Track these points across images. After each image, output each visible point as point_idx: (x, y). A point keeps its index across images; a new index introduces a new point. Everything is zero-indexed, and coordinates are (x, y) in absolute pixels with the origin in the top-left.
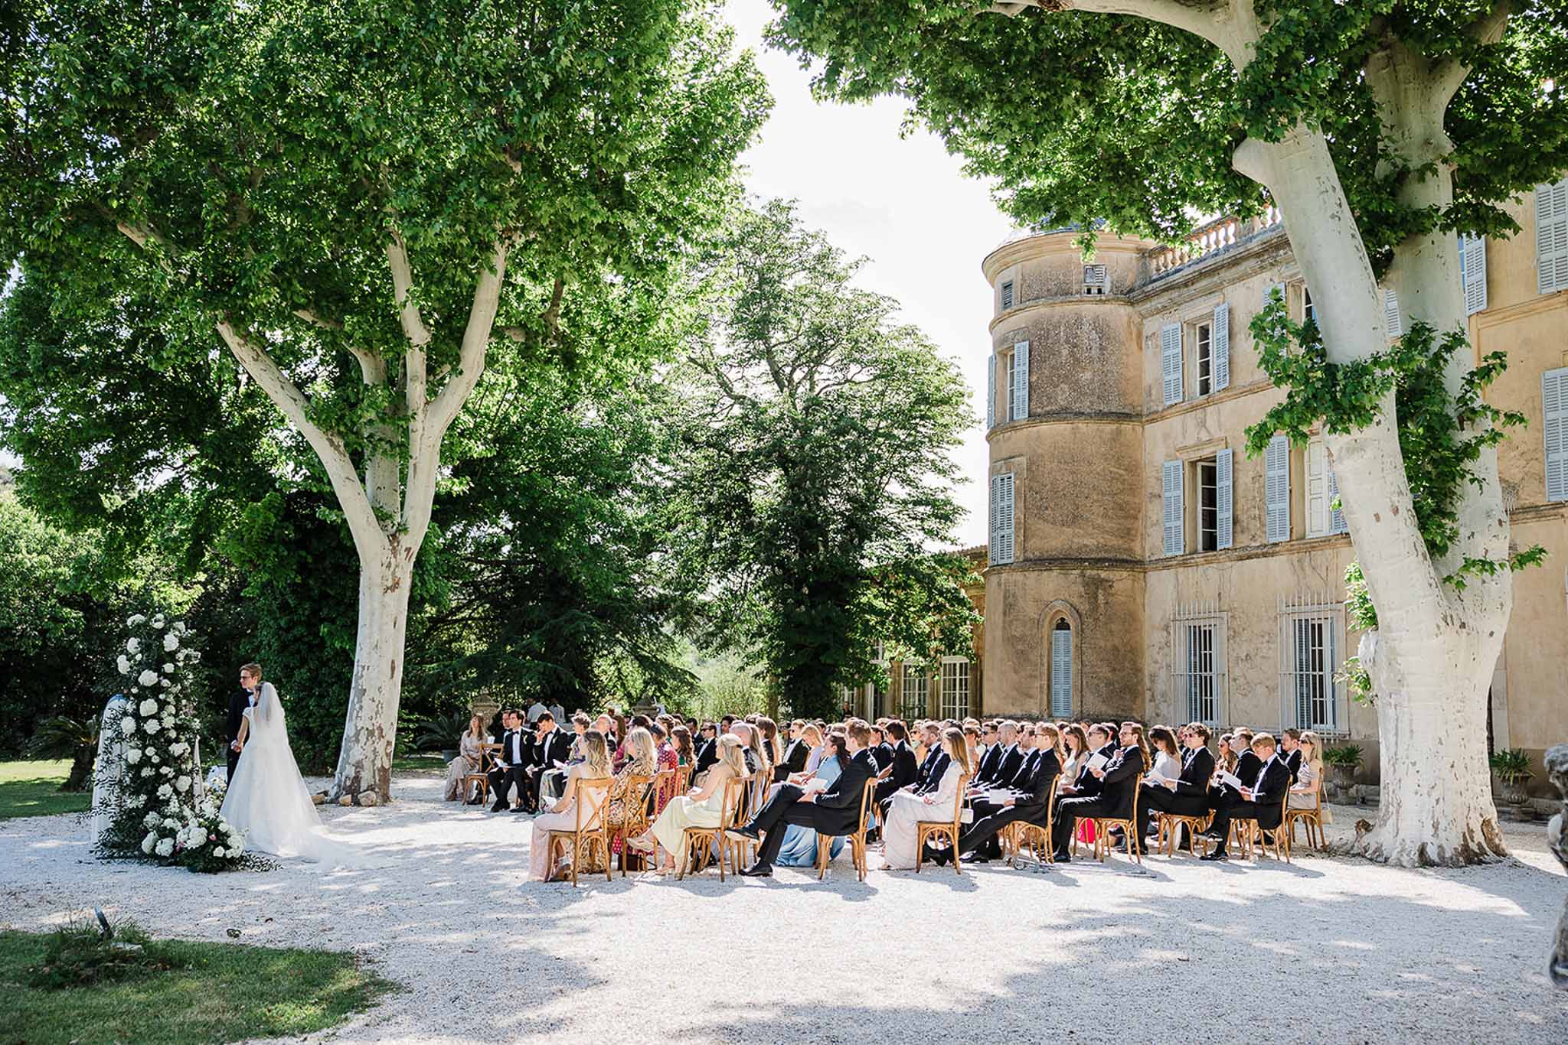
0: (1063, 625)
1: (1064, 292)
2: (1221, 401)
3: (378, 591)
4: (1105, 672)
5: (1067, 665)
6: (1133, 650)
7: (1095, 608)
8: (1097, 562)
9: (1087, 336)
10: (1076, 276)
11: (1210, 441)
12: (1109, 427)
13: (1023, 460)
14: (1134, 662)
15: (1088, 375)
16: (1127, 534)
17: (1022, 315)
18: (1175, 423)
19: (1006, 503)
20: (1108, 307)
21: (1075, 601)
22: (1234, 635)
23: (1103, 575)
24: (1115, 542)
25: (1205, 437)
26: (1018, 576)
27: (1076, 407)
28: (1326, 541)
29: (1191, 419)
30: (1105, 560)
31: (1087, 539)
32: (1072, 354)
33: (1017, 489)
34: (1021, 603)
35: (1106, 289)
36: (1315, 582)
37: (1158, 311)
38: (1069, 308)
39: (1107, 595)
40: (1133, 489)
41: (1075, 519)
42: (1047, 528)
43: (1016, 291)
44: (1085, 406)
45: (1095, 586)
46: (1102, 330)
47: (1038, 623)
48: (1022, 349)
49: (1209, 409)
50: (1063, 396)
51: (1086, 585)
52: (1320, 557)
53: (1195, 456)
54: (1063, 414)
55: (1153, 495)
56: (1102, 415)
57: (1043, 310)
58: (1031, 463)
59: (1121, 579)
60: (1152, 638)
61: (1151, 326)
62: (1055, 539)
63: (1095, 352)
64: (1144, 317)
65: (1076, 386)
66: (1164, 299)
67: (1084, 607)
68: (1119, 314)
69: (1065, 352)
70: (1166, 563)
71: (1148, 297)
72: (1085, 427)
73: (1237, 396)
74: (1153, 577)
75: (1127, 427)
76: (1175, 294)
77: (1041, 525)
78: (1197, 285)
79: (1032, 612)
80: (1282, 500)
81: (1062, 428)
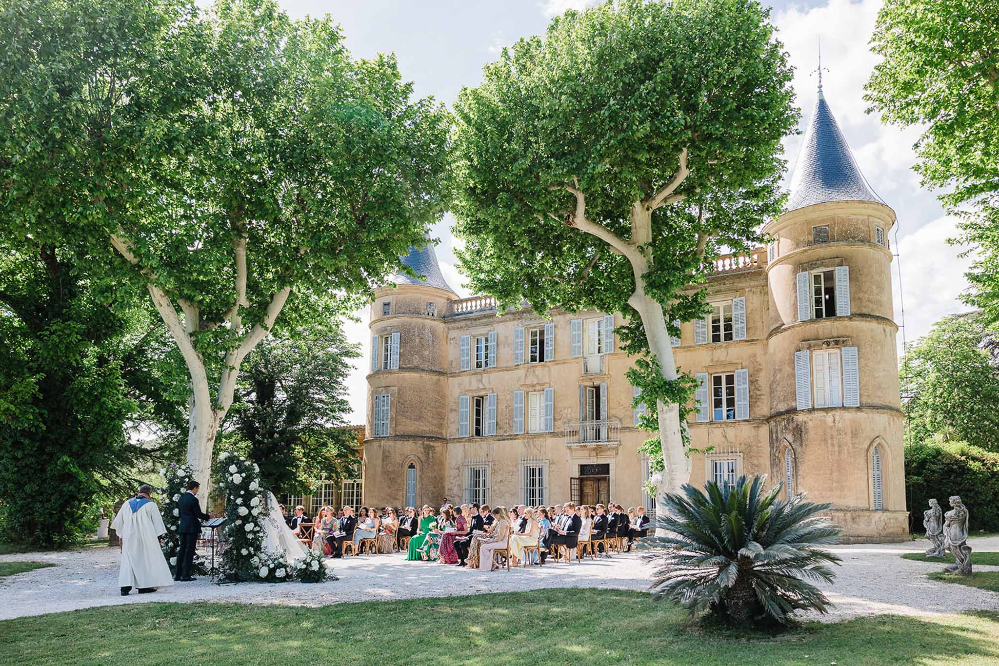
0: (412, 466)
1: (417, 313)
2: (491, 372)
3: (205, 440)
4: (431, 488)
5: (415, 485)
6: (442, 479)
7: (428, 458)
8: (430, 438)
9: (428, 335)
10: (423, 307)
11: (484, 389)
12: (435, 378)
13: (396, 388)
14: (442, 483)
15: (427, 353)
16: (441, 426)
17: (396, 319)
18: (466, 379)
19: (385, 408)
20: (436, 323)
21: (420, 455)
22: (494, 472)
23: (432, 444)
24: (437, 429)
25: (481, 386)
26: (391, 443)
27: (422, 366)
28: (541, 435)
29: (474, 378)
30: (433, 437)
31: (425, 427)
32: (420, 342)
33: (392, 402)
34: (393, 455)
35: (436, 315)
36: (535, 451)
37: (458, 328)
38: (421, 320)
39: (433, 453)
40: (443, 406)
41: (420, 418)
42: (408, 421)
43: (392, 308)
44: (425, 366)
45: (428, 448)
46: (433, 332)
47: (402, 466)
48: (396, 336)
49: (484, 375)
50: (416, 360)
51: (424, 448)
52: (538, 441)
53: (475, 394)
54: (415, 369)
55: (452, 410)
56: (432, 371)
57: (407, 319)
58: (399, 390)
59: (438, 445)
60: (450, 473)
61: (453, 334)
62: (412, 427)
63: (430, 342)
64: (449, 329)
65: (422, 357)
66: (462, 324)
67: (423, 459)
68: (440, 326)
69: (417, 341)
70: (460, 440)
71: (455, 321)
72: (426, 376)
73: (500, 371)
74: (451, 446)
75: (442, 378)
76: (468, 323)
77: (404, 420)
78: (481, 321)
79: (399, 459)
80: (521, 417)
81: (414, 375)
